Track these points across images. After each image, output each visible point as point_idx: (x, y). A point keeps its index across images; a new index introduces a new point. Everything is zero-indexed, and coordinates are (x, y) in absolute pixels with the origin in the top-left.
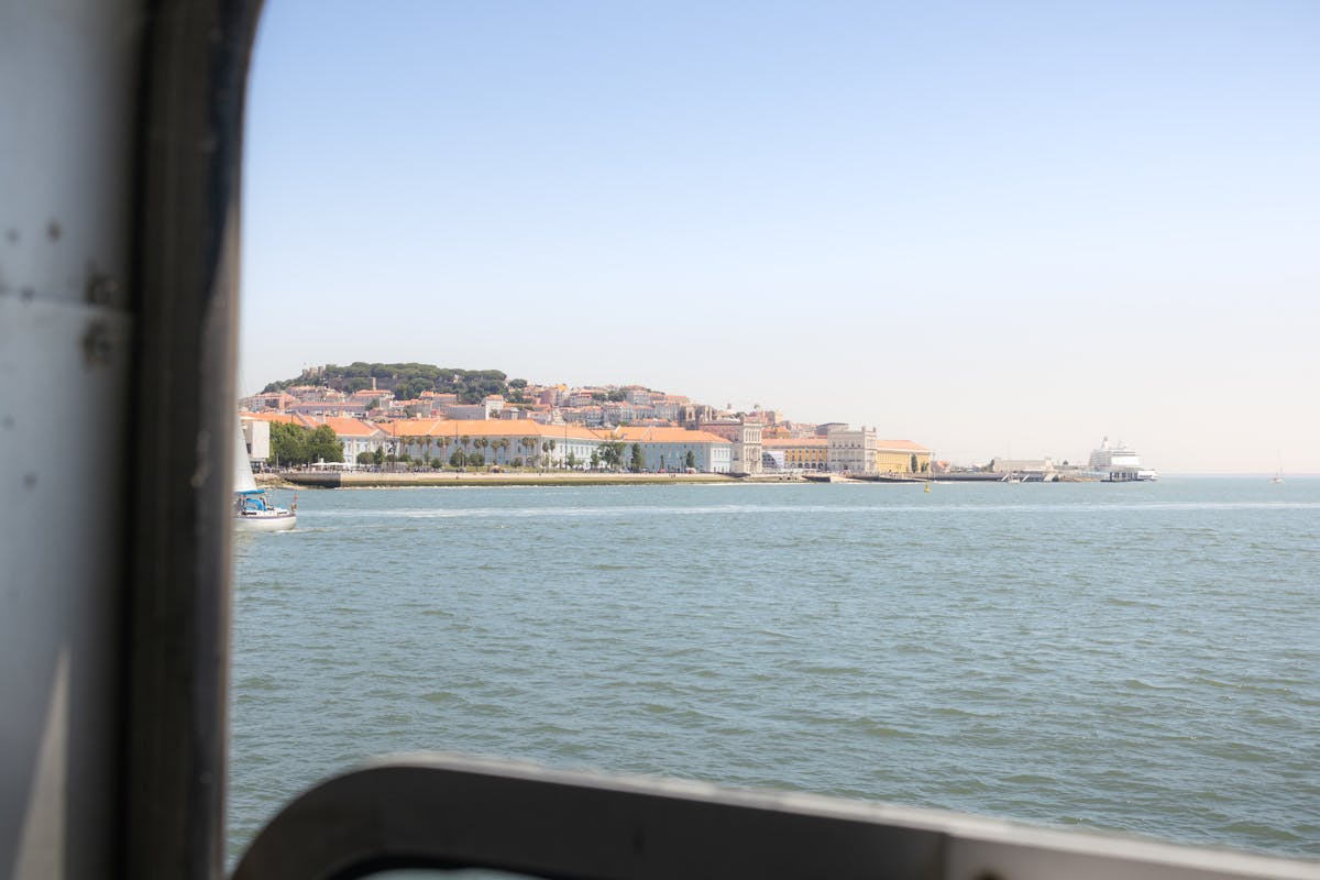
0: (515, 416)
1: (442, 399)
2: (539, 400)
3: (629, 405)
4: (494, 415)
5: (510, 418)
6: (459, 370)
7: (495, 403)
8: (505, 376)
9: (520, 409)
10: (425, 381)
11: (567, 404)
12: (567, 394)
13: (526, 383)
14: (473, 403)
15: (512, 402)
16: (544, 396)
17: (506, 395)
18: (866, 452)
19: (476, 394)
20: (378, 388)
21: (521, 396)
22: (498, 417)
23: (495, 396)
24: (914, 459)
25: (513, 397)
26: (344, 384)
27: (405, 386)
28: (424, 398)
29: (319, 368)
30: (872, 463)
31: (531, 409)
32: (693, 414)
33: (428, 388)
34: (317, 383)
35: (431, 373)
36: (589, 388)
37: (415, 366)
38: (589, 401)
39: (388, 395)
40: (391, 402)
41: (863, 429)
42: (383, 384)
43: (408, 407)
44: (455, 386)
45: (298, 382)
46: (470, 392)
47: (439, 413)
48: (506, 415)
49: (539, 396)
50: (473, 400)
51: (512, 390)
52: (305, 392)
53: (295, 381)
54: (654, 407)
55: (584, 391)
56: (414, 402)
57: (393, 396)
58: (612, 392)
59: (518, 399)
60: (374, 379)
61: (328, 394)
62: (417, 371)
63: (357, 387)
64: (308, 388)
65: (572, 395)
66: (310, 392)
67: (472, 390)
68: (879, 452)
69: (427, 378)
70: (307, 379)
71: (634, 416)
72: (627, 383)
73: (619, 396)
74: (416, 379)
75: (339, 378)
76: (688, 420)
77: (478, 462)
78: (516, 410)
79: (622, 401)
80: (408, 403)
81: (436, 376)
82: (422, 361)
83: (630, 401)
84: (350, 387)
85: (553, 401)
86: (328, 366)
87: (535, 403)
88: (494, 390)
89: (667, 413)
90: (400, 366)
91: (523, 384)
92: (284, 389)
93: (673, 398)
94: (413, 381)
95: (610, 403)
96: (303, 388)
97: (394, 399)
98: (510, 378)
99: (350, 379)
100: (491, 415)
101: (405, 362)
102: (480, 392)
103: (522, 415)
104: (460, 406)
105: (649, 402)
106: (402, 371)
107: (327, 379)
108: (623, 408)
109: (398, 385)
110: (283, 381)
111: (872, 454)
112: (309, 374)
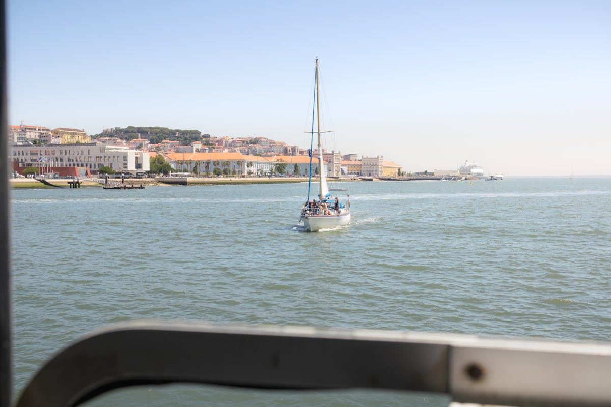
0: (207, 151)
1: (172, 143)
2: (217, 144)
3: (260, 146)
4: (197, 150)
5: (205, 152)
6: (179, 130)
7: (197, 145)
8: (200, 133)
9: (209, 148)
10: (164, 135)
11: (230, 146)
12: (230, 141)
13: (210, 136)
14: (187, 145)
15: (205, 144)
16: (220, 142)
17: (202, 142)
18: (379, 167)
19: (188, 141)
20: (141, 138)
21: (209, 142)
22: (199, 152)
23: (197, 142)
24: (399, 170)
25: (205, 142)
26: (125, 136)
27: (155, 137)
28: (165, 143)
29: (112, 129)
30: (381, 172)
31: (214, 148)
32: (291, 150)
33: (165, 138)
34: (111, 136)
35: (166, 131)
36: (239, 138)
37: (158, 128)
38: (241, 144)
39: (147, 142)
40: (149, 145)
41: (378, 156)
42: (144, 137)
43: (158, 147)
44: (178, 137)
45: (101, 135)
46: (185, 140)
47: (172, 150)
48: (203, 151)
49: (217, 142)
50: (187, 144)
51: (204, 139)
52: (106, 140)
53: (100, 135)
54: (271, 146)
55: (238, 139)
56: (159, 145)
57: (149, 142)
58: (251, 140)
59: (207, 143)
60: (139, 134)
61: (118, 141)
62: (159, 130)
63: (131, 138)
64: (107, 138)
65: (233, 141)
66: (109, 140)
67: (186, 139)
68: (384, 167)
69: (165, 134)
70: (105, 134)
71: (263, 152)
72: (258, 136)
73: (255, 142)
74: (160, 134)
75: (122, 134)
76: (288, 153)
77: (226, 172)
78: (207, 148)
79: (256, 144)
80: (157, 145)
81: (169, 133)
82: (161, 126)
83: (260, 144)
84: (128, 137)
85: (224, 144)
86: (115, 128)
87: (215, 145)
88: (196, 139)
89: (278, 150)
90: (150, 128)
91: (208, 136)
92: (95, 139)
93: (279, 143)
94: (158, 135)
95: (252, 145)
96: (105, 138)
97: (150, 143)
98: (202, 134)
99: (128, 134)
100: (196, 151)
101: (153, 126)
102: (190, 140)
103: (210, 150)
104: (181, 147)
105: (269, 145)
106: (152, 130)
107: (116, 134)
108: (258, 147)
109: (151, 137)
110: (94, 135)
111: (381, 168)
112: (106, 132)
